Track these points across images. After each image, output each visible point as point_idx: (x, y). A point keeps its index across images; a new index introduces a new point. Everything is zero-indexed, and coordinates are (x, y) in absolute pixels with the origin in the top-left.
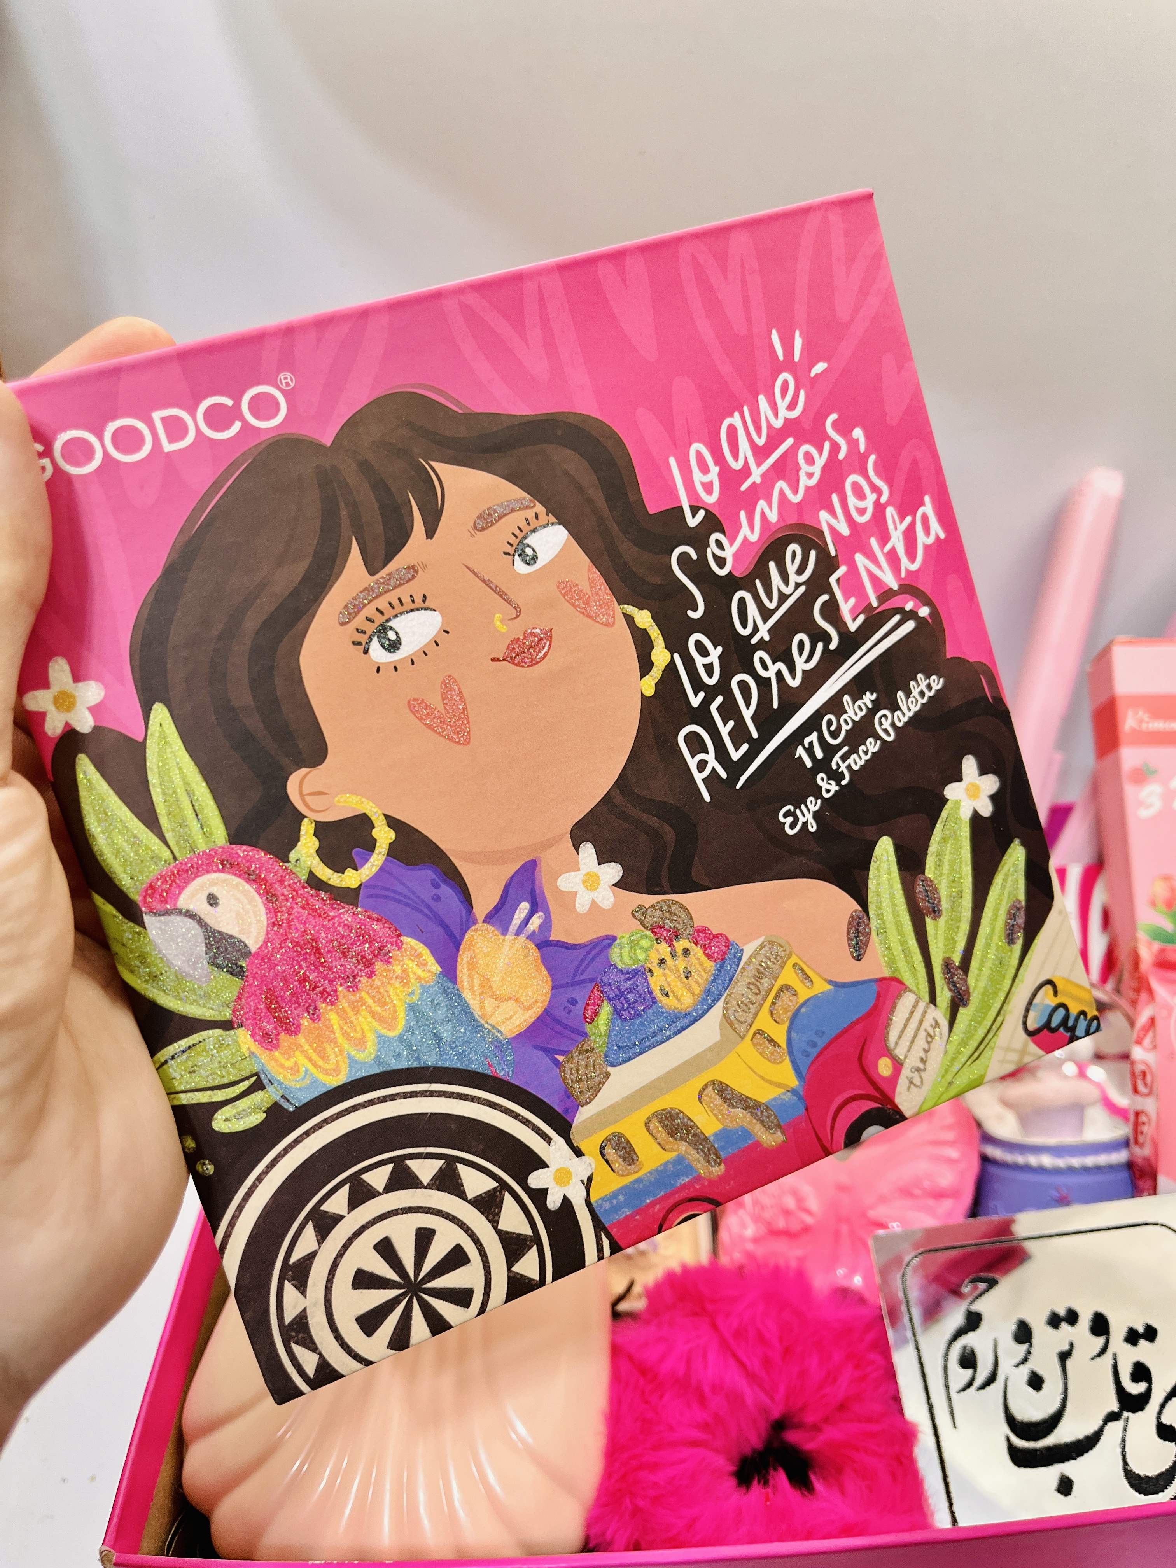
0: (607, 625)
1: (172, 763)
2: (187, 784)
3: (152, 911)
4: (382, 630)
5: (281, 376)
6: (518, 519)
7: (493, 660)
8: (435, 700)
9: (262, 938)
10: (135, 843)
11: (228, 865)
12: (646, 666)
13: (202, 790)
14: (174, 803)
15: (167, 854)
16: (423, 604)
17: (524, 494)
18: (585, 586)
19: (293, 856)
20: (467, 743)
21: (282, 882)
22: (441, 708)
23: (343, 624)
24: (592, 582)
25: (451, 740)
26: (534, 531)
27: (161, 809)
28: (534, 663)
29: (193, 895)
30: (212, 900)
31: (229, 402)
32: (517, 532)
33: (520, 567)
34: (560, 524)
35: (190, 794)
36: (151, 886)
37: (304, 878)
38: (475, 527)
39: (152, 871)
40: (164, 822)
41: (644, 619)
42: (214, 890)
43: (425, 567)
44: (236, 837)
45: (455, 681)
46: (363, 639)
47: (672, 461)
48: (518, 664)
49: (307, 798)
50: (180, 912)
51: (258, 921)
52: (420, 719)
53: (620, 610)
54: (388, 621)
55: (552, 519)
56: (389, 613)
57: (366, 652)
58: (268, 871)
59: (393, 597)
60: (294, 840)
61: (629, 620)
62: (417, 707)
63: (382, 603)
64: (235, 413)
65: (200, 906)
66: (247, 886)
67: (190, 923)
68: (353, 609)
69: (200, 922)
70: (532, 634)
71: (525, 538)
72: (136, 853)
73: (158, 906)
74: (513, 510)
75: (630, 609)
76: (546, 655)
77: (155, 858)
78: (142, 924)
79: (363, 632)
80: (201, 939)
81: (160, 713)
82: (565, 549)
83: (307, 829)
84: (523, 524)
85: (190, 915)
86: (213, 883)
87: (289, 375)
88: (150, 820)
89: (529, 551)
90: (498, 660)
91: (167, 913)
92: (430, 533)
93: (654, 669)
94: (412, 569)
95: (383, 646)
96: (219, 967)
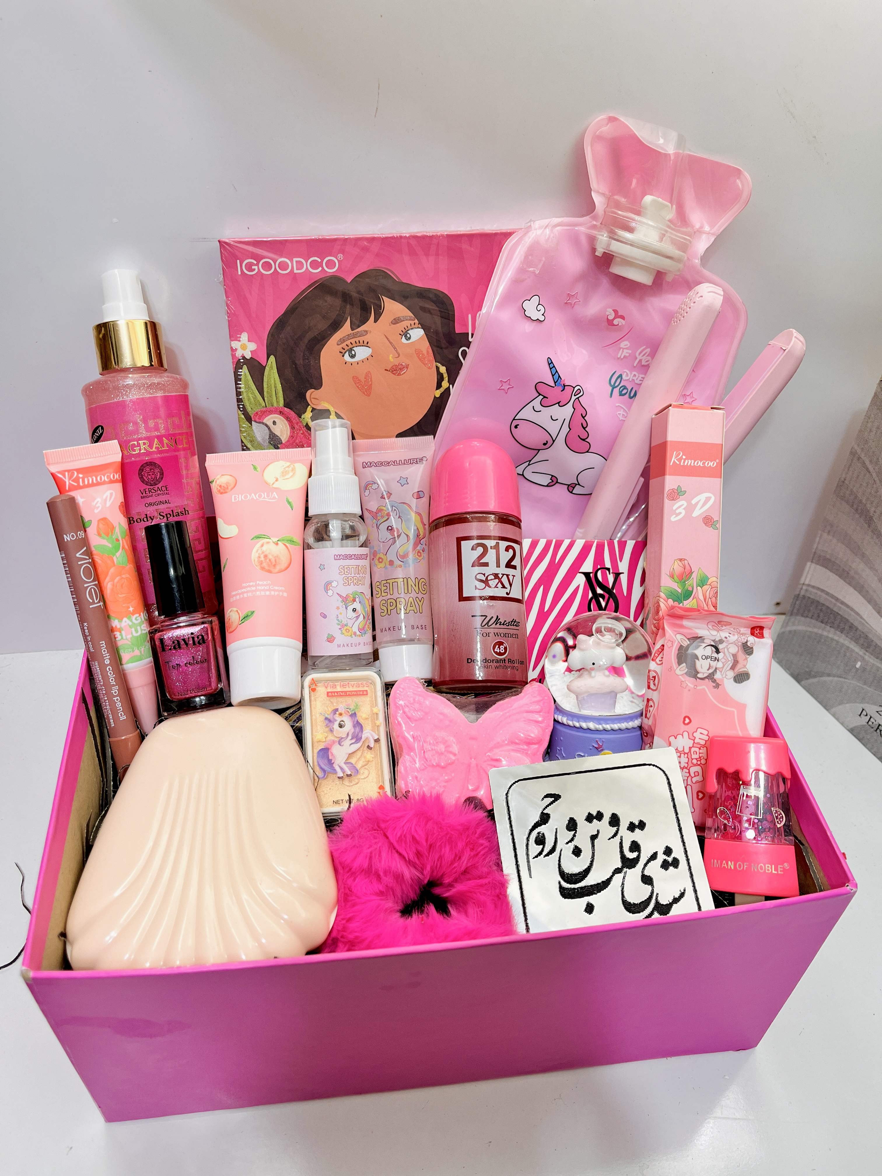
0: (429, 368)
1: (272, 376)
2: (275, 384)
3: (255, 421)
4: (351, 350)
5: (339, 255)
6: (407, 323)
7: (386, 370)
8: (362, 379)
9: (287, 439)
10: (255, 398)
11: (281, 413)
12: (439, 386)
13: (279, 386)
14: (269, 387)
15: (264, 404)
16: (367, 345)
17: (412, 315)
18: (425, 352)
19: (303, 417)
20: (369, 396)
21: (297, 424)
22: (363, 382)
23: (338, 345)
24: (428, 352)
25: (364, 393)
26: (412, 329)
27: (265, 390)
28: (399, 375)
29: (269, 420)
30: (274, 423)
31: (319, 260)
32: (406, 328)
33: (404, 340)
34: (422, 328)
35: (275, 387)
36: (257, 413)
37: (305, 425)
38: (392, 322)
39: (257, 409)
40: (265, 393)
41: (443, 369)
42: (276, 420)
43: (371, 332)
44: (286, 405)
45: (371, 374)
46: (343, 351)
47: (470, 316)
48: (394, 374)
49: (312, 399)
50: (263, 423)
51: (287, 434)
52: (355, 384)
53: (435, 363)
54: (353, 347)
55: (420, 326)
56: (354, 344)
57: (343, 356)
58: (294, 419)
59: (357, 340)
60: (305, 412)
61: (438, 368)
62: (356, 379)
63: (353, 341)
64: (320, 264)
65: (270, 424)
66: (286, 422)
67: (266, 428)
68: (342, 341)
69: (269, 429)
70: (401, 364)
71: (408, 330)
72: (255, 401)
73: (258, 420)
74: (407, 320)
75: (439, 365)
76: (404, 373)
77: (260, 405)
78: (251, 424)
79: (344, 349)
80: (268, 434)
81: (272, 358)
82: (421, 338)
83: (309, 409)
84: (409, 326)
85: (267, 426)
86: (276, 418)
87: (342, 255)
88: (261, 392)
89: (408, 335)
90: (387, 370)
91: (260, 423)
92: (376, 321)
93: (442, 388)
94: (366, 332)
95: (349, 355)
96: (271, 444)
